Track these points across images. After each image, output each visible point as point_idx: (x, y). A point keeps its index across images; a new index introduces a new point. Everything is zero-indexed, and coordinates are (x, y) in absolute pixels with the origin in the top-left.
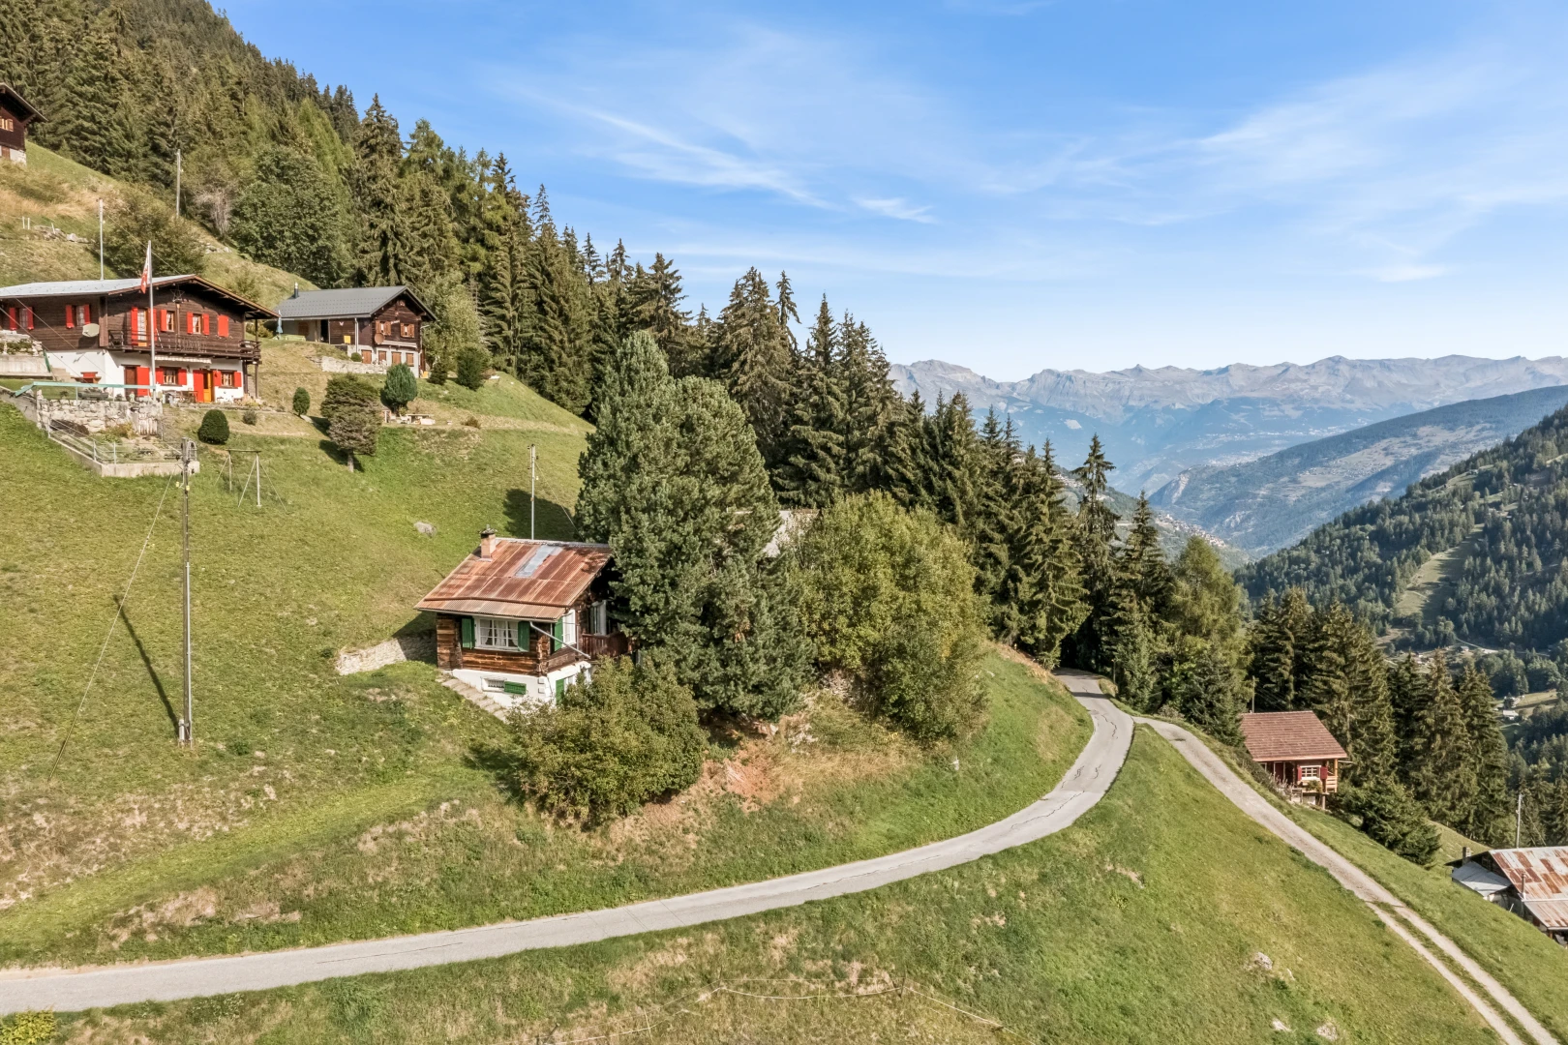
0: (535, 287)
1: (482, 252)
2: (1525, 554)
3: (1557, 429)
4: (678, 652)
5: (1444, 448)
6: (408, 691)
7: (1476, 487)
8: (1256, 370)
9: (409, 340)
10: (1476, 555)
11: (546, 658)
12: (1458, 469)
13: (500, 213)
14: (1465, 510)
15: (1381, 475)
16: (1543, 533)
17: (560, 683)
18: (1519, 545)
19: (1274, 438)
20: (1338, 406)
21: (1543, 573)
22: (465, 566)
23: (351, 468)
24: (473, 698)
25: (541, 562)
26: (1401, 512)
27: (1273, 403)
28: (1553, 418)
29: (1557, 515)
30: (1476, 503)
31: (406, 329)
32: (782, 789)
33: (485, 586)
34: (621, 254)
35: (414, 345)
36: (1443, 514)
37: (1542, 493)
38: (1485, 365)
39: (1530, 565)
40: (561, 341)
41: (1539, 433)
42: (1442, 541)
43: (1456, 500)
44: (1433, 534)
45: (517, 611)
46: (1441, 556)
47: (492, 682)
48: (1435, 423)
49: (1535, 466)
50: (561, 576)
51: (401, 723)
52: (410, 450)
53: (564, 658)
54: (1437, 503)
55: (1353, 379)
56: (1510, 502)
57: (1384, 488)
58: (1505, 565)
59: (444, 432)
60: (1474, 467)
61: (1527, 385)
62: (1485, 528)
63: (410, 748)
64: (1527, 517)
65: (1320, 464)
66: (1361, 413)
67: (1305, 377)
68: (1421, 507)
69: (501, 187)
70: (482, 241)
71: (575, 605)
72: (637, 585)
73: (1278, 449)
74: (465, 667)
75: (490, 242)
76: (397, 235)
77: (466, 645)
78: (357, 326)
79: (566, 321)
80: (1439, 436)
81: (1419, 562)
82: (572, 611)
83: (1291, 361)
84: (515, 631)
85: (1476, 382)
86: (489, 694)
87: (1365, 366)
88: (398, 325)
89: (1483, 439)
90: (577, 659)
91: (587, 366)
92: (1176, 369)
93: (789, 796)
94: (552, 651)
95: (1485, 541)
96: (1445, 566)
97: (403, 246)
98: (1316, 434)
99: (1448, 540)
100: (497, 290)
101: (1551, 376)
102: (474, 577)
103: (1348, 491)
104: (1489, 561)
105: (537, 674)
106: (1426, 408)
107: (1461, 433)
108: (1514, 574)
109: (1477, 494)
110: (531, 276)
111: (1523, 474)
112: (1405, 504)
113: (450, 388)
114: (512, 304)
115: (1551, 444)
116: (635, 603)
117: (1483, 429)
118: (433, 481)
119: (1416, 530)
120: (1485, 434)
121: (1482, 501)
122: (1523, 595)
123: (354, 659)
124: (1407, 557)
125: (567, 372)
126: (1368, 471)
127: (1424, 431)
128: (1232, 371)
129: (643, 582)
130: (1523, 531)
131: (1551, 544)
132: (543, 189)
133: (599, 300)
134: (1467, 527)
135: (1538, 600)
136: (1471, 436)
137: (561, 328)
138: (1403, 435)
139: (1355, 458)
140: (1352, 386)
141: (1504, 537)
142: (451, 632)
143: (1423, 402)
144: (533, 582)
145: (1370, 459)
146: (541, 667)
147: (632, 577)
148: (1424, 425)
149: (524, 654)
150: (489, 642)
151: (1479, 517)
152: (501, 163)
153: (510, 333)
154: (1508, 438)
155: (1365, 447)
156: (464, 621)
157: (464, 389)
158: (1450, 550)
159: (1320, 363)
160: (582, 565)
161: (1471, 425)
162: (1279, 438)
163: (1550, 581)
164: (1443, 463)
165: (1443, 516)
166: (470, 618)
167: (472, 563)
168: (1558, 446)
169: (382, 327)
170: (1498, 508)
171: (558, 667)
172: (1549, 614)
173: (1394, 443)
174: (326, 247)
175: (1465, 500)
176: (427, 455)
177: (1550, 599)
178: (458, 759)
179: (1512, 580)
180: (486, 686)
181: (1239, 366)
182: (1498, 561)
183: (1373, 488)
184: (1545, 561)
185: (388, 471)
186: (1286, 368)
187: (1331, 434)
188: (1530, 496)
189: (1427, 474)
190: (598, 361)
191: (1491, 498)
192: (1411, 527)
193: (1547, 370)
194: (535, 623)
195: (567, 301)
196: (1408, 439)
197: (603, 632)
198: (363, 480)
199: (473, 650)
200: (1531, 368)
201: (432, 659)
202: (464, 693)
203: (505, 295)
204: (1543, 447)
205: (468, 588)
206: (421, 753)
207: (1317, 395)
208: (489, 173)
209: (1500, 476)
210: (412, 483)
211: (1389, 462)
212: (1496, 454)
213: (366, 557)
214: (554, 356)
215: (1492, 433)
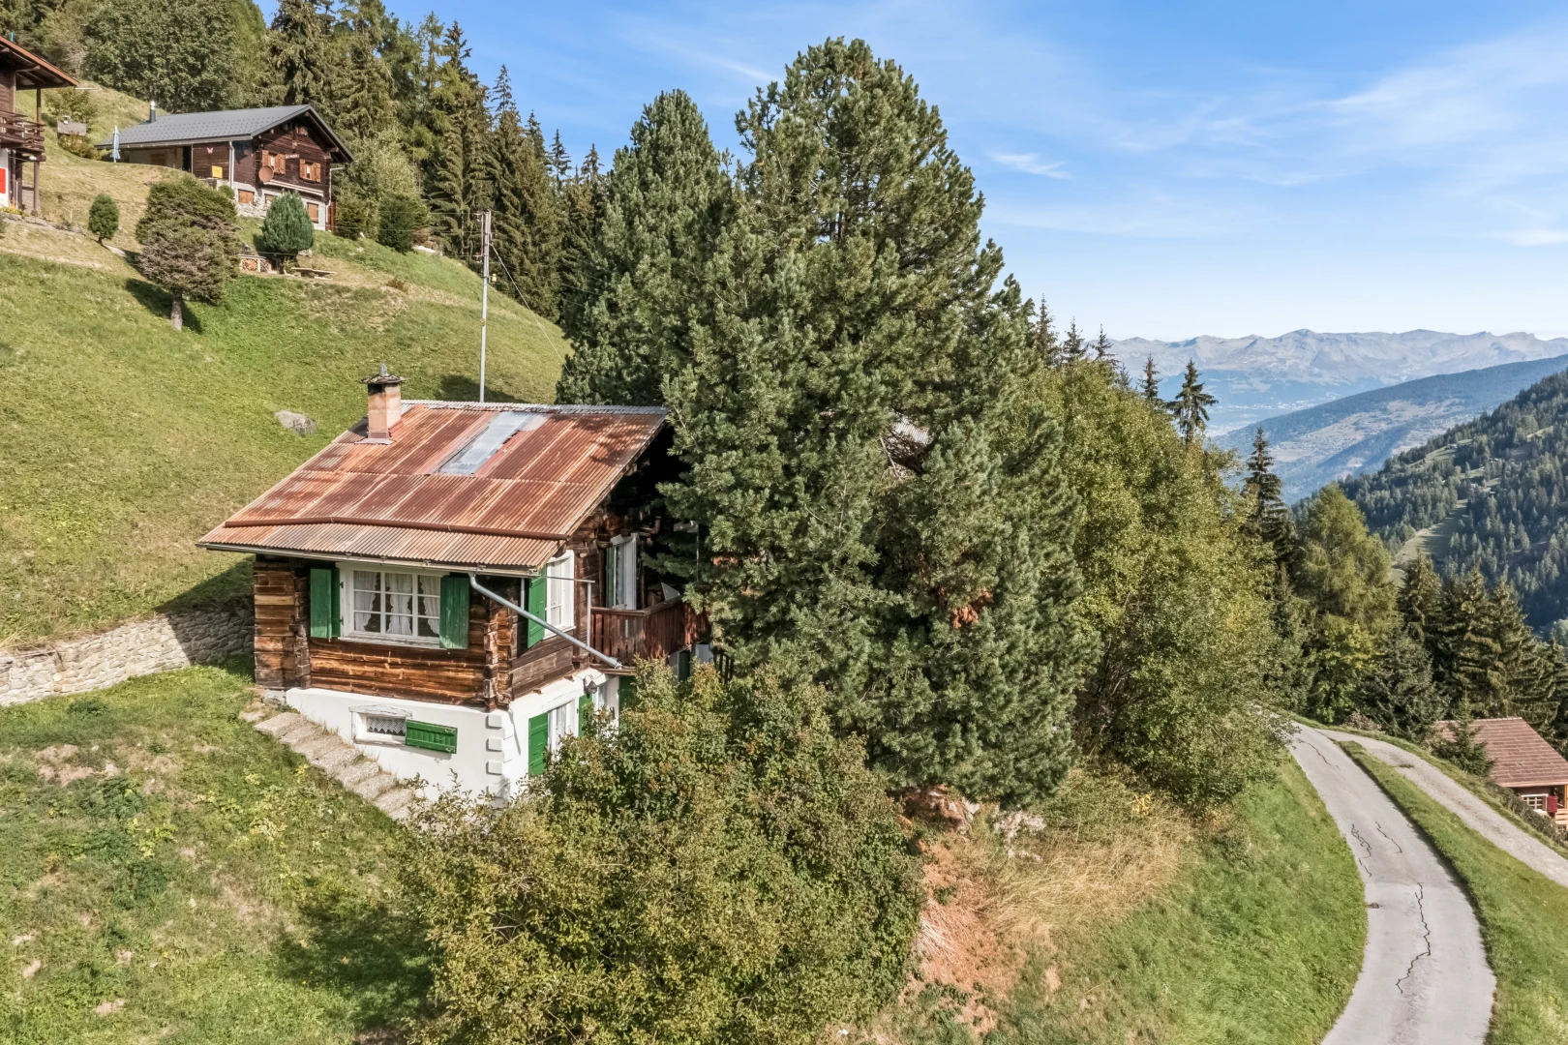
0: (492, 177)
1: (429, 136)
2: (1513, 531)
3: (1535, 403)
4: (823, 650)
5: (1414, 424)
6: (156, 749)
7: (1456, 462)
8: (1223, 342)
9: (312, 184)
10: (1461, 532)
11: (508, 664)
12: (1436, 444)
13: (453, 89)
14: (1447, 485)
15: (1351, 450)
16: (1530, 509)
17: (539, 726)
18: (1505, 521)
19: (1243, 412)
20: (1305, 379)
21: (1532, 551)
22: (330, 455)
23: (177, 322)
24: (328, 764)
25: (498, 445)
26: (1381, 487)
27: (1241, 376)
28: (1531, 391)
29: (1543, 491)
30: (1458, 477)
31: (308, 170)
32: (1022, 956)
33: (368, 493)
34: (594, 162)
35: (320, 193)
36: (1425, 489)
37: (1525, 468)
38: (1452, 340)
39: (1518, 542)
40: (524, 243)
41: (1516, 408)
42: (1426, 517)
43: (1437, 475)
44: (1415, 510)
45: (441, 548)
46: (1424, 532)
47: (377, 722)
48: (1405, 398)
49: (1516, 440)
50: (545, 473)
51: (111, 846)
52: (291, 311)
53: (547, 663)
54: (1417, 478)
55: (1321, 352)
56: (1492, 477)
57: (1355, 463)
58: (1492, 542)
59: (348, 290)
60: (1452, 442)
61: (1494, 360)
62: (1469, 504)
63: (127, 922)
64: (1512, 493)
65: (1291, 438)
66: (1329, 387)
67: (1273, 350)
68: (1401, 482)
69: (455, 62)
70: (430, 125)
71: (576, 540)
72: (730, 489)
73: (1247, 423)
74: (315, 683)
75: (438, 124)
76: (309, 64)
77: (321, 631)
78: (232, 153)
79: (530, 219)
80: (1410, 411)
81: (1403, 539)
82: (569, 554)
83: (1258, 333)
84: (433, 598)
85: (1443, 357)
86: (368, 750)
87: (1331, 339)
88: (296, 162)
89: (1454, 414)
90: (577, 665)
91: (554, 275)
92: (1143, 341)
93: (1039, 971)
94: (523, 646)
95: (1470, 517)
96: (1429, 543)
97: (316, 79)
98: (1284, 408)
99: (1431, 516)
100: (445, 179)
101: (1516, 352)
102: (348, 476)
103: (1319, 466)
104: (1475, 538)
105: (484, 705)
106: (1393, 382)
107: (1431, 409)
108: (1501, 552)
109: (1458, 468)
110: (487, 164)
111: (1504, 449)
112: (1384, 479)
113: (366, 244)
114: (464, 197)
115: (1530, 418)
116: (722, 533)
117: (1452, 405)
118: (323, 357)
119: (1397, 506)
120: (1455, 409)
121: (1463, 476)
122: (1512, 575)
123: (37, 665)
124: (1391, 534)
125: (529, 281)
126: (1339, 445)
127: (1393, 405)
128: (1200, 343)
129: (741, 484)
130: (1509, 507)
131: (1538, 520)
132: (504, 71)
133: (570, 198)
134: (1450, 503)
135: (1528, 579)
136: (1441, 411)
137: (523, 227)
138: (1373, 410)
139: (1325, 432)
140: (1320, 360)
141: (1489, 514)
142: (288, 600)
143: (1391, 377)
144: (479, 486)
145: (1339, 434)
146: (494, 688)
147: (714, 472)
148: (1394, 399)
149: (454, 655)
150: (373, 625)
151: (1462, 493)
152: (455, 35)
153: (461, 232)
154: (1484, 414)
155: (1336, 421)
156: (314, 572)
157: (387, 250)
158: (1434, 527)
159: (1287, 336)
160: (593, 449)
161: (1440, 400)
162: (1248, 411)
163: (1540, 559)
164: (1414, 438)
165: (1425, 491)
166: (329, 567)
167: (349, 447)
168: (1538, 420)
169: (272, 161)
170: (1480, 484)
171: (534, 685)
172: (1539, 593)
173: (1364, 417)
174: (213, 83)
175: (1447, 475)
176: (318, 320)
177: (1539, 578)
178: (262, 949)
179: (1500, 559)
180: (362, 730)
181: (1207, 339)
182: (1484, 538)
183: (1344, 464)
184: (1533, 538)
185: (245, 336)
186: (1254, 341)
187: (1299, 408)
188: (1513, 471)
189: (1405, 448)
190: (568, 270)
191: (1473, 474)
192: (1392, 502)
193: (1512, 345)
194: (481, 579)
195: (532, 195)
196: (1378, 413)
197: (629, 604)
198: (195, 343)
199: (334, 644)
200: (1497, 345)
201: (243, 663)
202: (306, 750)
203: (456, 184)
204: (1523, 421)
205: (331, 499)
206: (156, 935)
207: (1285, 368)
208: (440, 41)
209: (1481, 451)
210: (285, 357)
211: (1359, 437)
212: (1474, 428)
213: (150, 451)
214: (514, 261)
215: (1461, 408)
